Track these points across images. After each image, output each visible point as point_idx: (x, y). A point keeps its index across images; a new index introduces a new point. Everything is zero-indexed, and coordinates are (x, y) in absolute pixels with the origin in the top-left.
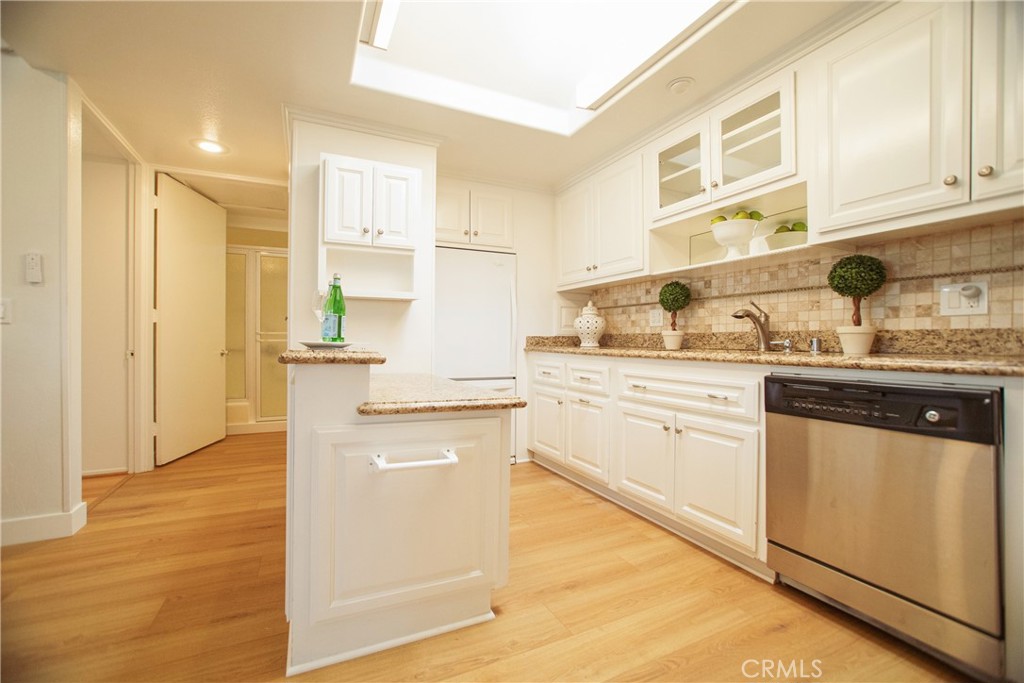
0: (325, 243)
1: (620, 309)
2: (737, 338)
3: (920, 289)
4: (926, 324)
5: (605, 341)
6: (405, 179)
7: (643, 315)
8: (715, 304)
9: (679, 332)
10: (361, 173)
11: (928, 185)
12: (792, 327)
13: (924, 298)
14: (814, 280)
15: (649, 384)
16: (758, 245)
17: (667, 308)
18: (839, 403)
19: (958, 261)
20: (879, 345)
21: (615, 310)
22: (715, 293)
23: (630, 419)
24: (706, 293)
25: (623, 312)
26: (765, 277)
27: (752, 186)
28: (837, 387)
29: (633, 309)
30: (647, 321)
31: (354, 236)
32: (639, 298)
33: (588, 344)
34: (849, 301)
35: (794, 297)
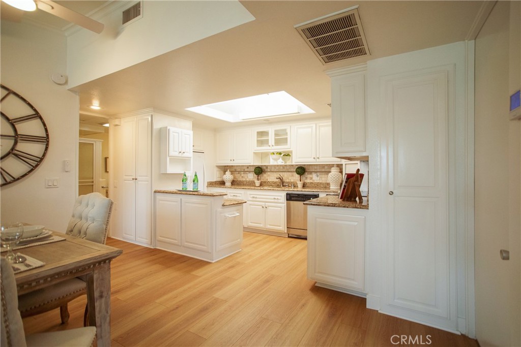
0: (169, 156)
1: (237, 172)
2: (275, 183)
3: (310, 174)
4: (311, 181)
5: (234, 183)
6: (189, 135)
7: (246, 175)
8: (269, 173)
9: (260, 181)
10: (178, 133)
11: (311, 157)
12: (288, 181)
13: (311, 176)
14: (292, 170)
15: (257, 196)
16: (280, 162)
17: (256, 173)
18: (299, 197)
19: (315, 169)
20: (304, 186)
21: (235, 173)
22: (269, 170)
23: (251, 206)
24: (266, 170)
25: (239, 173)
26: (282, 168)
27: (282, 148)
28: (298, 195)
29: (242, 173)
30: (247, 177)
31: (176, 154)
32: (244, 169)
33: (228, 184)
34: (299, 176)
35: (288, 173)
